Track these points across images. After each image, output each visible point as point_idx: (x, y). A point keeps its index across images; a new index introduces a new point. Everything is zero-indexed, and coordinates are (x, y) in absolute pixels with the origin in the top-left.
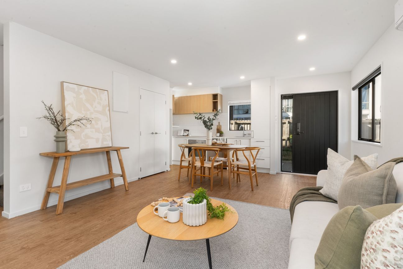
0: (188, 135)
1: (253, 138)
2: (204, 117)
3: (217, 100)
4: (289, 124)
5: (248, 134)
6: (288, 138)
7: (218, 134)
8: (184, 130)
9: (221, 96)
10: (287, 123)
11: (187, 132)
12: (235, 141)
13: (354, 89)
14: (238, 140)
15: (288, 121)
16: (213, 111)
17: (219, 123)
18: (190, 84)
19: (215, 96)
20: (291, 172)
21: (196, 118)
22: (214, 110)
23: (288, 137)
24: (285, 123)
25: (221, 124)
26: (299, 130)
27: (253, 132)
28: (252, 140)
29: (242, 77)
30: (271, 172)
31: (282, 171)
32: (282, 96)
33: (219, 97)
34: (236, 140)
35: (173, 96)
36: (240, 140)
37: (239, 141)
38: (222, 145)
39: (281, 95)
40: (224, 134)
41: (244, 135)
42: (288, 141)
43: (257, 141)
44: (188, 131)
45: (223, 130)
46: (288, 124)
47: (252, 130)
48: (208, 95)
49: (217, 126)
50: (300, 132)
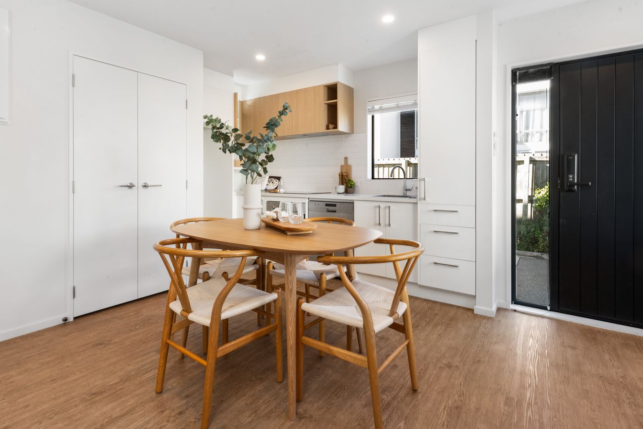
1: (423, 202)
3: (337, 99)
4: (532, 165)
6: (529, 196)
7: (342, 188)
8: (270, 177)
9: (350, 91)
10: (527, 161)
11: (276, 182)
12: (376, 207)
14: (382, 205)
15: (531, 158)
16: (328, 128)
17: (346, 159)
18: (260, 57)
19: (332, 91)
20: (546, 309)
22: (330, 125)
23: (530, 194)
24: (522, 162)
25: (350, 162)
26: (573, 178)
27: (422, 183)
28: (420, 206)
30: (480, 308)
31: (515, 301)
32: (514, 72)
33: (340, 93)
34: (377, 204)
35: (235, 95)
36: (388, 204)
37: (385, 208)
39: (512, 71)
40: (356, 188)
41: (406, 190)
42: (529, 205)
43: (435, 210)
44: (279, 178)
45: (355, 176)
46: (530, 163)
47: (422, 177)
48: (314, 87)
49: (342, 166)
50: (576, 181)
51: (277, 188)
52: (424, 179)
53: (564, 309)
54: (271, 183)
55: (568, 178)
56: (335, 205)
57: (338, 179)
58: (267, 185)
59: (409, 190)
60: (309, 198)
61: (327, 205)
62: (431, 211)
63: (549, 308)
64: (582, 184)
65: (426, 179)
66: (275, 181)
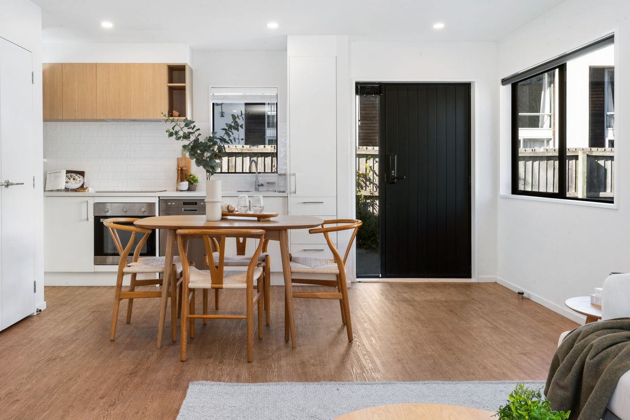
0: (82, 188)
1: (293, 195)
2: (197, 133)
3: (185, 83)
5: (268, 183)
7: (185, 185)
8: (68, 172)
9: (192, 71)
11: (79, 178)
13: (504, 82)
16: (171, 114)
20: (378, 277)
21: (171, 135)
22: (173, 112)
26: (394, 173)
27: (293, 178)
28: (292, 199)
29: (273, 25)
31: (359, 275)
32: (357, 85)
33: (188, 75)
38: (256, 219)
39: (356, 83)
41: (259, 185)
43: (304, 203)
44: (82, 174)
48: (154, 65)
49: (178, 159)
50: (396, 176)
51: (82, 186)
52: (294, 174)
53: (389, 275)
54: (72, 179)
55: (392, 173)
56: (196, 204)
57: (174, 174)
58: (67, 182)
59: (262, 185)
60: (159, 197)
61: (184, 204)
62: (301, 203)
63: (380, 276)
64: (399, 178)
65: (297, 175)
66: (77, 177)
